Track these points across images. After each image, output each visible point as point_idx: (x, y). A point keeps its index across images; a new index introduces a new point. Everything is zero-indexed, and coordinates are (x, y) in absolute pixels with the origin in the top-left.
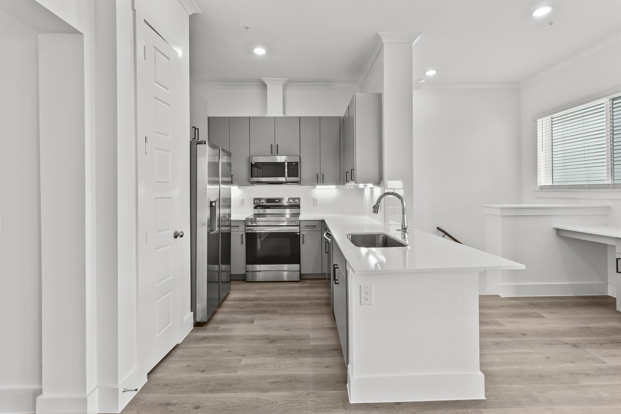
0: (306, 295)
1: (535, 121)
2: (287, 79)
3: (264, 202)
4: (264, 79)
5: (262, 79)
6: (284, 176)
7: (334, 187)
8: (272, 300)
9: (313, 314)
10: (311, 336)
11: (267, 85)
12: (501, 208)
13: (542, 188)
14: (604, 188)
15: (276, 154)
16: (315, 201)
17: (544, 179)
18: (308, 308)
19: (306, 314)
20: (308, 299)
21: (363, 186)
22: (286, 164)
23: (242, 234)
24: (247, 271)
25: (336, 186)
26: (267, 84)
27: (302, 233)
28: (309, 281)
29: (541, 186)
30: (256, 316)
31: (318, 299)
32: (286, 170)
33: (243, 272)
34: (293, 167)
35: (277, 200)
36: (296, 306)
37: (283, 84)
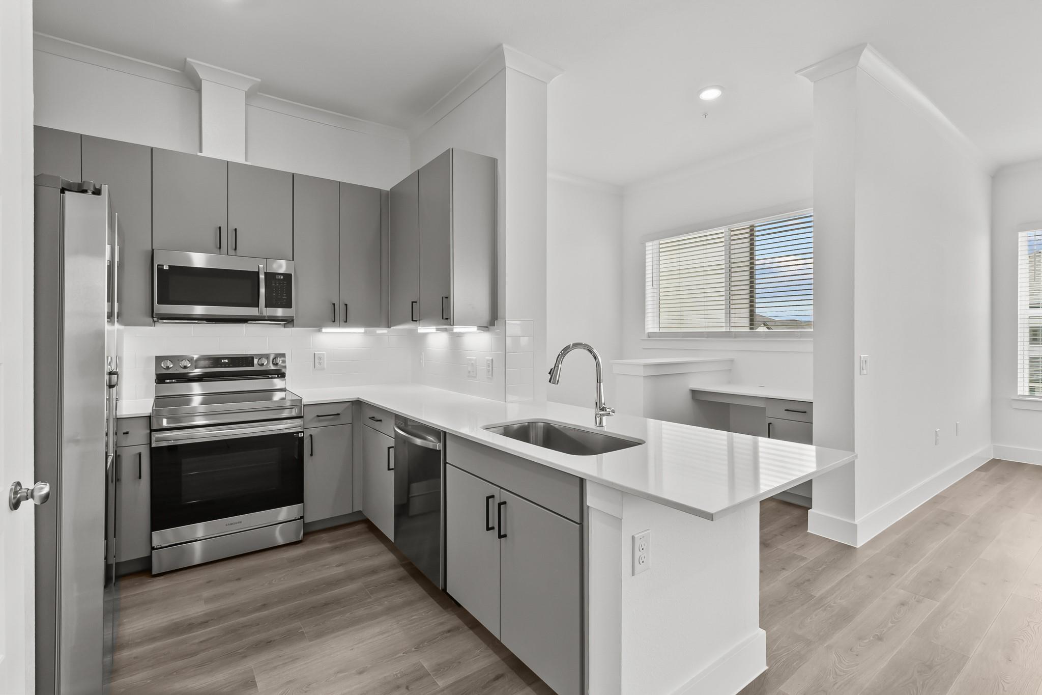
0: (341, 570)
1: (643, 244)
2: (259, 80)
3: (189, 365)
4: (194, 63)
5: (188, 59)
6: (256, 305)
7: (362, 330)
8: (264, 606)
9: (390, 611)
10: (426, 665)
11: (201, 81)
12: (644, 365)
13: (650, 335)
14: (721, 337)
15: (231, 252)
16: (316, 360)
17: (651, 326)
18: (369, 600)
19: (374, 616)
20: (351, 578)
21: (435, 329)
22: (262, 277)
23: (138, 452)
24: (153, 548)
25: (365, 330)
26: (201, 77)
27: (308, 433)
28: (324, 536)
29: (649, 333)
30: (250, 663)
31: (374, 571)
32: (262, 291)
33: (143, 553)
34: (279, 284)
35: (226, 361)
36: (336, 602)
37: (246, 90)
